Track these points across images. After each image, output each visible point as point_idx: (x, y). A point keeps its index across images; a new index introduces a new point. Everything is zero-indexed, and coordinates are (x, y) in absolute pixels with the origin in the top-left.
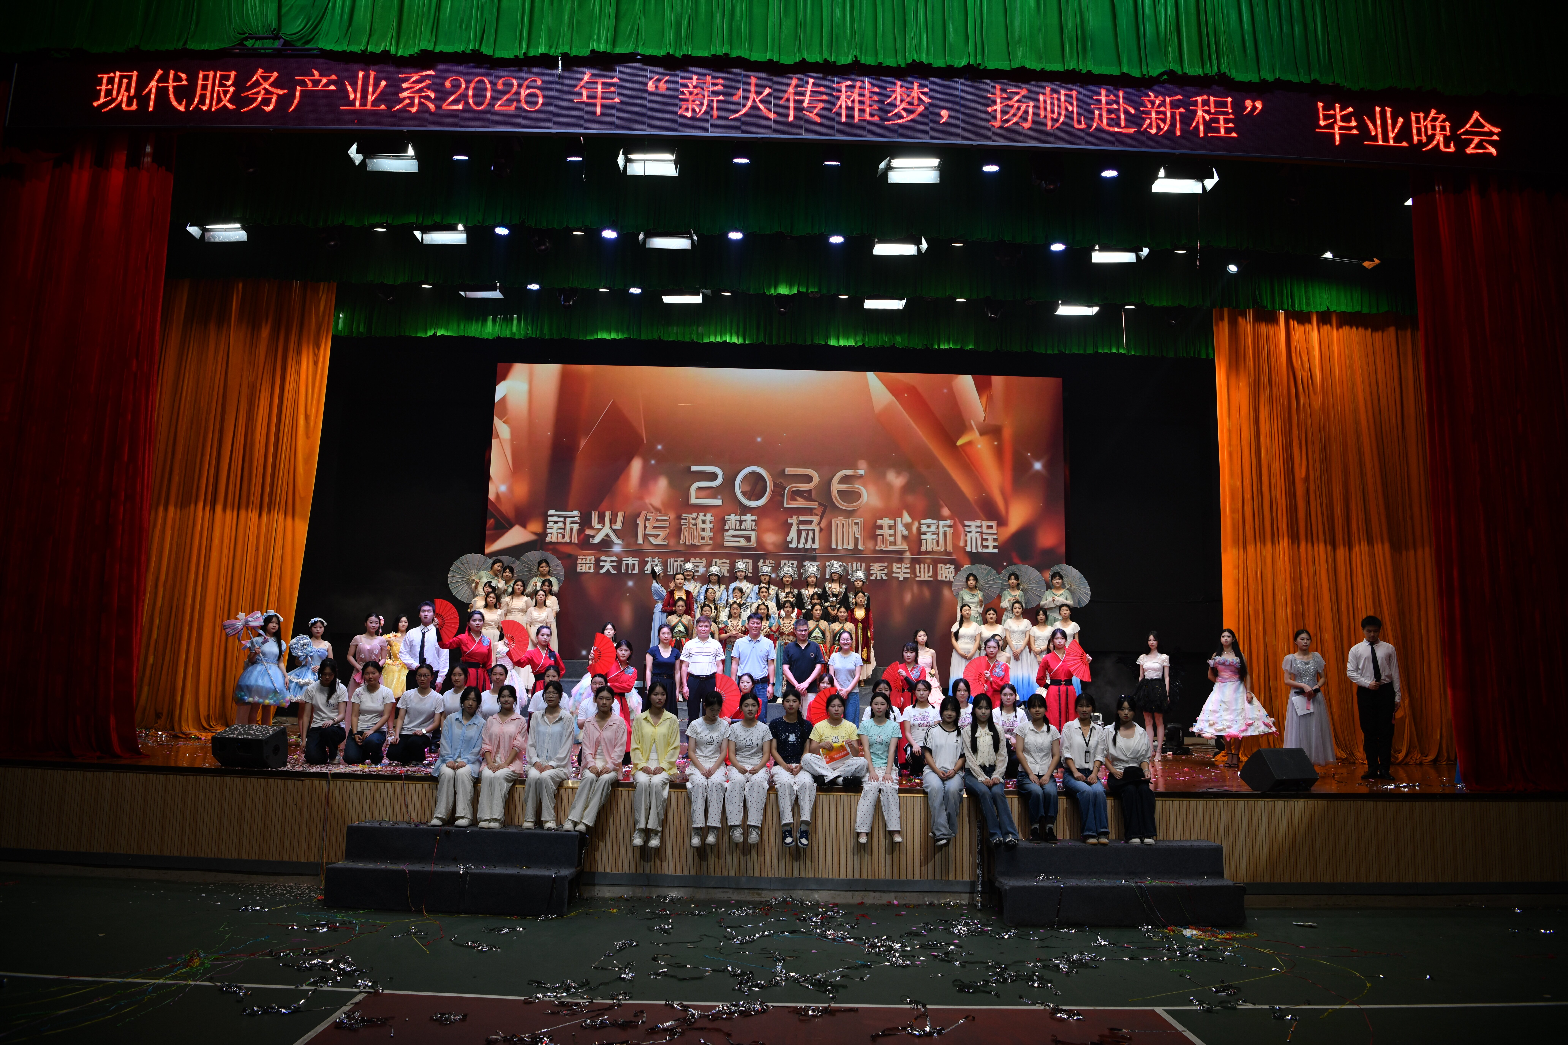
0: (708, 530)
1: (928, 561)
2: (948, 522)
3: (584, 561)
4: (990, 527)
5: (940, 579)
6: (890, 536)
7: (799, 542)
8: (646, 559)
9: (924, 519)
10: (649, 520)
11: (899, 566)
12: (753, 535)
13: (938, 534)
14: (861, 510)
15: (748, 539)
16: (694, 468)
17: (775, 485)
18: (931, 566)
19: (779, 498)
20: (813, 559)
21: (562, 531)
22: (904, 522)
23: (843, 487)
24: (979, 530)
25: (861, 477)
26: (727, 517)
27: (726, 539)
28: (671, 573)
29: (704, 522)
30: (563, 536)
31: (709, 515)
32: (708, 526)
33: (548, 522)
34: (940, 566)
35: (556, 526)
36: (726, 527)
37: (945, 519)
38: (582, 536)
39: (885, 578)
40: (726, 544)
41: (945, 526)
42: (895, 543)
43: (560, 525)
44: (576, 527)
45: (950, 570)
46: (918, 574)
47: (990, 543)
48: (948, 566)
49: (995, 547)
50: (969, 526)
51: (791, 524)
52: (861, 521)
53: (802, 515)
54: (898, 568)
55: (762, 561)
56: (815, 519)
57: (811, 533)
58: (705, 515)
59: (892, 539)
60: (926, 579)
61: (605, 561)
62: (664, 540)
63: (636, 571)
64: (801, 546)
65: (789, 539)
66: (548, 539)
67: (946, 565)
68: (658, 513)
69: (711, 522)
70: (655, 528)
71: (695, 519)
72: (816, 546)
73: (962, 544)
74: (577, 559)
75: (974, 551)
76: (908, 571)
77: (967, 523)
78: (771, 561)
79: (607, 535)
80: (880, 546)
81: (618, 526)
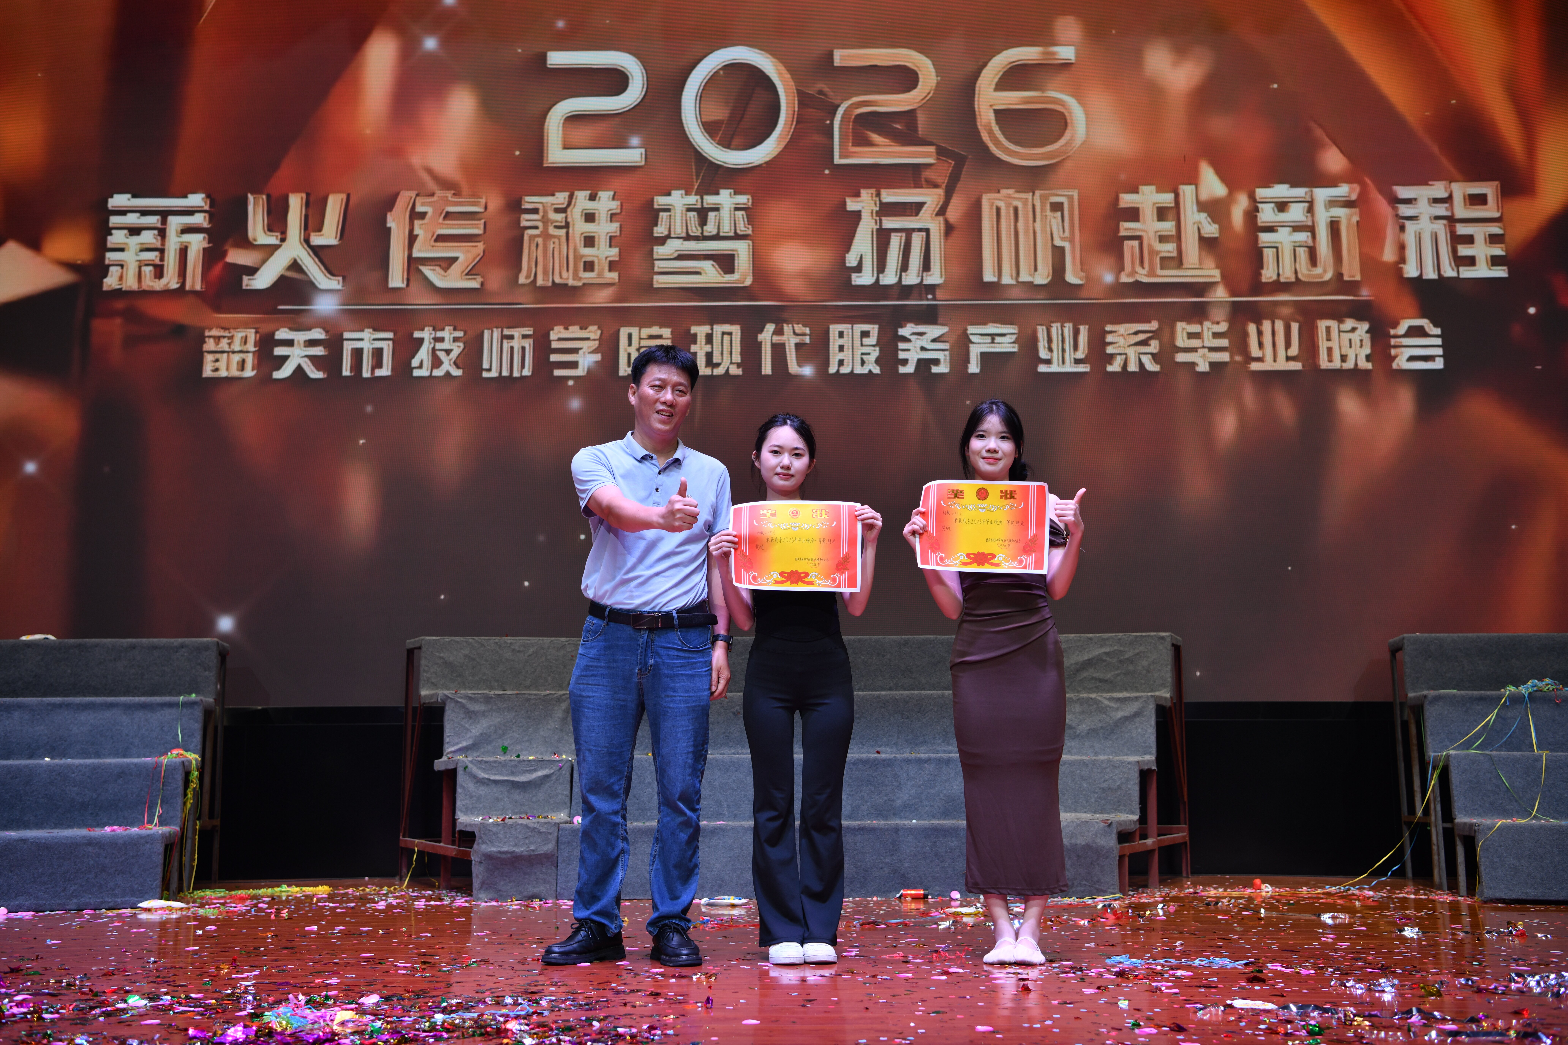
0: (602, 242)
1: (1286, 311)
2: (1343, 190)
3: (224, 345)
4: (1479, 200)
5: (1324, 364)
6: (1163, 239)
7: (881, 266)
8: (417, 334)
9: (1266, 185)
10: (423, 215)
11: (1195, 328)
12: (742, 250)
13: (1312, 229)
14: (1069, 165)
15: (726, 262)
16: (557, 58)
17: (804, 99)
18: (1295, 327)
19: (818, 138)
20: (929, 316)
21: (153, 256)
22: (1204, 196)
23: (1013, 99)
24: (1441, 210)
25: (1066, 66)
26: (660, 201)
27: (659, 265)
28: (494, 374)
29: (590, 217)
30: (159, 271)
31: (605, 196)
32: (604, 228)
33: (108, 231)
34: (1322, 324)
35: (134, 242)
36: (660, 230)
37: (1331, 182)
38: (217, 269)
39: (1151, 366)
40: (660, 281)
41: (1332, 203)
42: (1178, 261)
43: (148, 237)
44: (197, 243)
45: (1356, 337)
46: (1255, 352)
47: (1481, 250)
48: (1349, 323)
49: (1495, 261)
50: (1408, 201)
51: (857, 215)
52: (1070, 198)
53: (891, 185)
54: (1191, 336)
55: (770, 328)
56: (931, 198)
57: (917, 240)
58: (593, 198)
59: (1169, 249)
60: (1282, 365)
61: (290, 343)
62: (471, 273)
63: (385, 371)
64: (889, 278)
65: (851, 260)
66: (111, 282)
67: (1340, 321)
68: (449, 194)
69: (613, 217)
70: (441, 238)
71: (563, 210)
72: (934, 278)
73: (1389, 255)
74: (202, 340)
75: (1430, 274)
76: (1224, 343)
77: (1403, 192)
78: (799, 328)
79: (295, 266)
80: (1133, 272)
81: (328, 237)
